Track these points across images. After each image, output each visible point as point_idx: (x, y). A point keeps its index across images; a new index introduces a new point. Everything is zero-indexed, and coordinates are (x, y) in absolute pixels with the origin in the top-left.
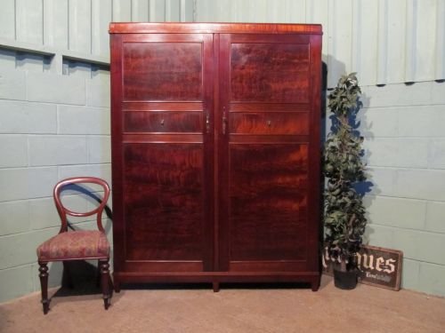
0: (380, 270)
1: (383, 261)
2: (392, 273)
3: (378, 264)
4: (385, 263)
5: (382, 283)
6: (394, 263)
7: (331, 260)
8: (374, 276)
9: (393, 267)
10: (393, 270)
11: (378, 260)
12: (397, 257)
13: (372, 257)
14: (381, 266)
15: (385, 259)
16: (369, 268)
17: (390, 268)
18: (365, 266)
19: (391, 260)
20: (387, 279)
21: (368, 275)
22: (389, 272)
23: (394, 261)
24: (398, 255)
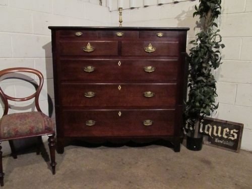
0: (226, 137)
1: (228, 130)
2: (234, 140)
3: (224, 133)
4: (230, 132)
5: (227, 147)
6: (236, 133)
7: (189, 129)
8: (221, 142)
9: (236, 136)
10: (236, 137)
11: (225, 130)
12: (239, 128)
13: (220, 128)
14: (226, 135)
15: (230, 130)
16: (218, 136)
17: (233, 136)
18: (215, 134)
19: (235, 130)
20: (231, 144)
21: (216, 140)
22: (233, 139)
23: (237, 131)
24: (240, 126)
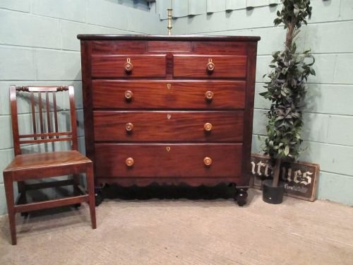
0: (297, 182)
1: (300, 174)
2: (308, 185)
3: (296, 177)
8: (292, 188)
10: (310, 181)
15: (302, 172)
17: (307, 180)
18: (283, 178)
19: (309, 173)
20: (304, 191)
21: (285, 186)
23: (311, 174)
24: (315, 168)
